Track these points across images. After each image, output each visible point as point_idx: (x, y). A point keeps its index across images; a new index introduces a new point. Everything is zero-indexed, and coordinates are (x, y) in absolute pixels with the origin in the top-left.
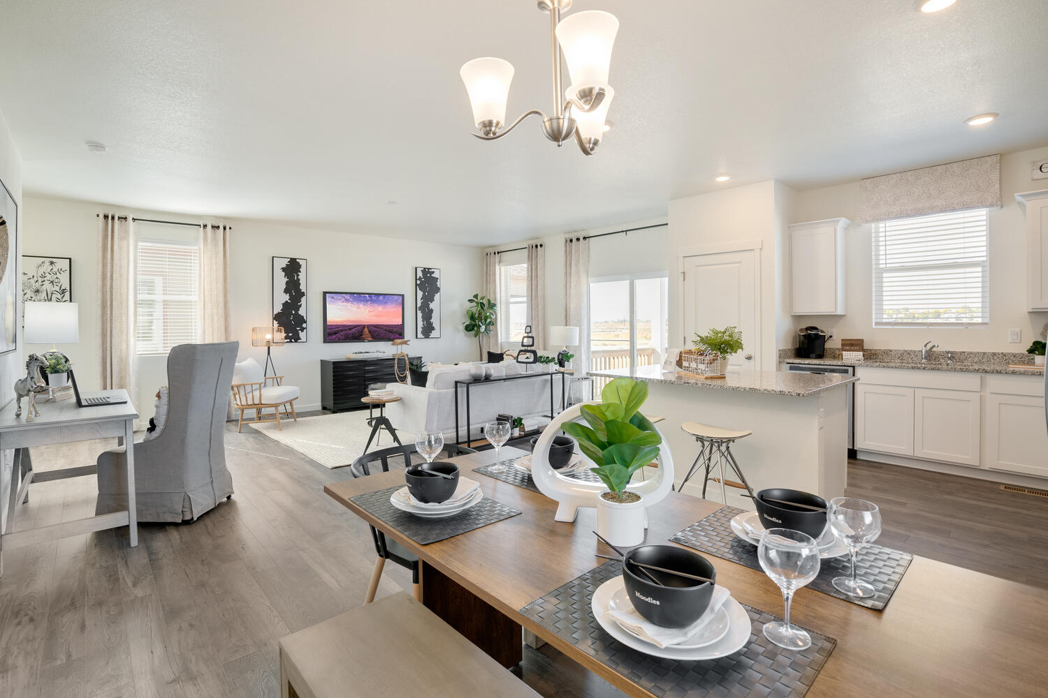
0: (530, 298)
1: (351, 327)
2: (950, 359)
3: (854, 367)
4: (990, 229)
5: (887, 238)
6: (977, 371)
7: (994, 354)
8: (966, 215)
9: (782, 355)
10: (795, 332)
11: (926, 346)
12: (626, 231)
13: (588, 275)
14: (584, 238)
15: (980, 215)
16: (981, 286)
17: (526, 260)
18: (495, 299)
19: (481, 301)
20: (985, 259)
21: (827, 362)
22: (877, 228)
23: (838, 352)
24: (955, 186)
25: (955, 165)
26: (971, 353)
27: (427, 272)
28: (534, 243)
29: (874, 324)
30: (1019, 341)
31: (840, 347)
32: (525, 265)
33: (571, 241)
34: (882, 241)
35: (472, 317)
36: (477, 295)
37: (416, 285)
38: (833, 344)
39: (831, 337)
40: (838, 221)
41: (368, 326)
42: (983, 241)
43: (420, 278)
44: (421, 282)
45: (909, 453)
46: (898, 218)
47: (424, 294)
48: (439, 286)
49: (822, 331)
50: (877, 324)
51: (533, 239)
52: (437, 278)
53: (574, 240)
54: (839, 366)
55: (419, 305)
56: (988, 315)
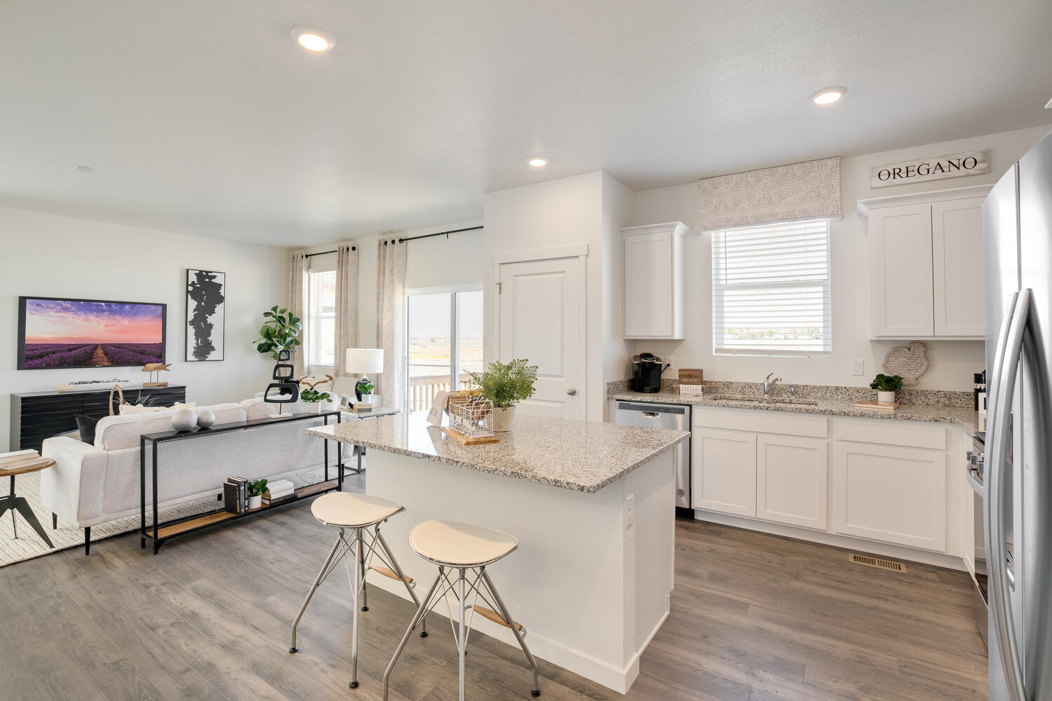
0: (339, 312)
1: (71, 348)
2: (793, 394)
3: (690, 406)
4: (831, 243)
5: (728, 250)
6: (823, 412)
7: (837, 389)
8: (807, 225)
9: (612, 389)
10: (630, 360)
11: (768, 378)
12: (447, 233)
13: (404, 286)
14: (401, 241)
15: (820, 226)
16: (822, 308)
17: (336, 267)
18: (301, 313)
19: (280, 315)
20: (825, 277)
21: (662, 398)
22: (717, 237)
23: (674, 386)
24: (796, 190)
25: (796, 167)
26: (814, 387)
27: (202, 275)
28: (344, 244)
29: (714, 351)
30: (861, 373)
31: (677, 378)
32: (335, 272)
33: (386, 243)
34: (722, 253)
35: (268, 334)
36: (277, 306)
37: (188, 292)
38: (670, 375)
39: (668, 365)
40: (675, 226)
41: (103, 346)
42: (823, 256)
43: (193, 284)
44: (195, 288)
45: (751, 514)
46: (738, 226)
47: (199, 303)
48: (222, 294)
49: (658, 359)
50: (718, 350)
51: (344, 240)
52: (221, 285)
53: (389, 243)
54: (675, 404)
55: (191, 317)
56: (830, 342)
